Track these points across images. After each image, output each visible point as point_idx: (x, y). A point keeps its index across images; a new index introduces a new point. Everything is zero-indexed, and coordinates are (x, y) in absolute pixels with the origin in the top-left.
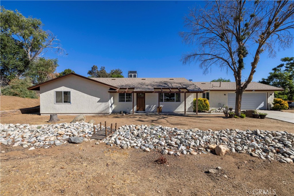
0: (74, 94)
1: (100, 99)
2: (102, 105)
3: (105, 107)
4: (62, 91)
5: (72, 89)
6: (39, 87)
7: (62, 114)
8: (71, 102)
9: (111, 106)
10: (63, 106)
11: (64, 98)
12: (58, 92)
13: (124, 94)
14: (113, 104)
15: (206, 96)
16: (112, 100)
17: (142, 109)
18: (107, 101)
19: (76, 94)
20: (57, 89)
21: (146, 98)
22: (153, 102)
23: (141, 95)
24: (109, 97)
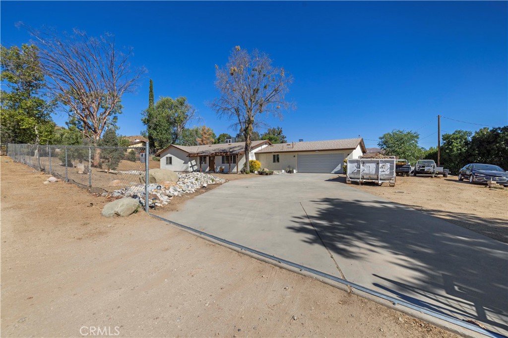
1: (184, 161)
3: (186, 167)
5: (172, 155)
9: (192, 166)
10: (169, 166)
11: (170, 161)
12: (167, 158)
13: (202, 158)
14: (195, 165)
15: (276, 158)
16: (194, 162)
17: (212, 170)
18: (187, 163)
19: (174, 158)
20: (167, 156)
21: (216, 161)
22: (219, 163)
23: (212, 158)
24: (188, 160)
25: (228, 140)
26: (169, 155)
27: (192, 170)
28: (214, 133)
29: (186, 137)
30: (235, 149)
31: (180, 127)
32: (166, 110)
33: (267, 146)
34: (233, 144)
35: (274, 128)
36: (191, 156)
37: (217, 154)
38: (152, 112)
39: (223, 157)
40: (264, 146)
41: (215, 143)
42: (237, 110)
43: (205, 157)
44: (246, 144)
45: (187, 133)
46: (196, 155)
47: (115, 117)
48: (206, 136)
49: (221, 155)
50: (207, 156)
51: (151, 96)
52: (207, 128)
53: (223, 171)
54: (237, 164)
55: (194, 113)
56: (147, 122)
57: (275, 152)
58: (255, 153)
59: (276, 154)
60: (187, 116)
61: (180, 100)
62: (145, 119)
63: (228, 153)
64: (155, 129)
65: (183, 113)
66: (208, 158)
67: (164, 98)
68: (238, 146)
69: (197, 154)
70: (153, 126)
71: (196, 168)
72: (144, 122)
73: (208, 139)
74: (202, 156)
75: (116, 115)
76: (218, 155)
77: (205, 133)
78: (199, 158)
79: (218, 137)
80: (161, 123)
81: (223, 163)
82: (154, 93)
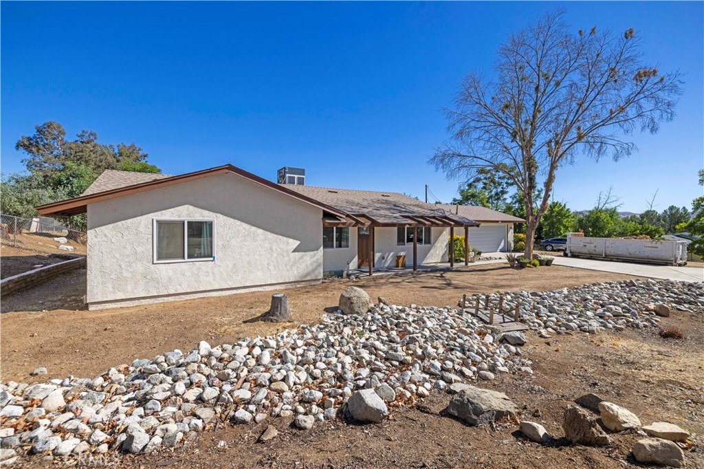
0: (225, 229)
1: (299, 242)
2: (305, 258)
3: (311, 264)
4: (182, 219)
5: (219, 215)
6: (86, 206)
7: (183, 296)
8: (215, 254)
17: (366, 264)
21: (375, 239)
22: (389, 246)
23: (364, 232)
39: (400, 229)
53: (404, 266)
66: (353, 230)
81: (399, 244)
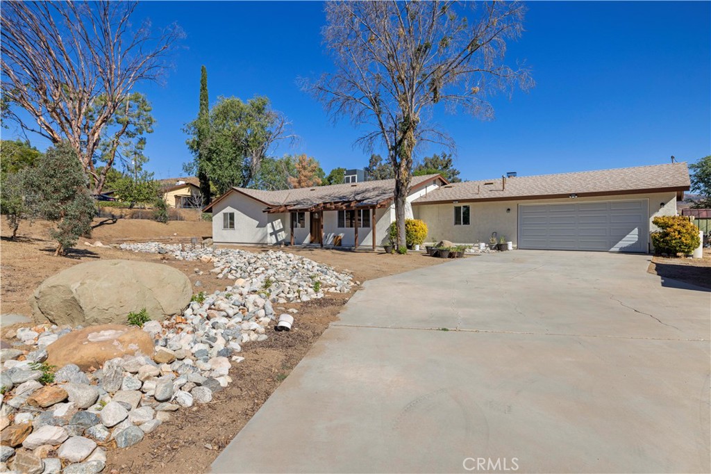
0: (237, 216)
2: (261, 231)
3: (263, 234)
4: (228, 212)
5: (236, 210)
8: (235, 227)
9: (275, 233)
10: (229, 232)
11: (230, 221)
12: (225, 214)
13: (296, 215)
14: (280, 230)
15: (463, 215)
16: (278, 224)
17: (317, 241)
18: (265, 226)
19: (239, 215)
20: (224, 211)
21: (324, 223)
22: (331, 228)
23: (316, 216)
24: (266, 219)
25: (351, 176)
26: (229, 210)
27: (274, 241)
28: (321, 167)
29: (268, 174)
30: (368, 195)
31: (256, 155)
32: (230, 123)
33: (437, 187)
34: (362, 186)
35: (435, 156)
36: (272, 211)
37: (328, 206)
38: (204, 126)
39: (341, 213)
40: (432, 188)
41: (323, 185)
42: (375, 102)
43: (302, 213)
44: (398, 182)
45: (271, 167)
46: (282, 209)
47: (141, 139)
48: (306, 173)
49: (336, 208)
50: (306, 210)
51: (204, 98)
52: (307, 159)
53: (340, 244)
54: (374, 228)
55: (283, 129)
56: (196, 146)
57: (460, 201)
58: (413, 204)
59: (462, 205)
60: (270, 133)
61: (257, 103)
62: (194, 141)
63: (353, 204)
64: (209, 159)
65: (263, 127)
66: (307, 215)
67: (227, 101)
68: (374, 189)
69: (286, 206)
70: (205, 152)
71: (282, 236)
72: (192, 147)
73: (310, 178)
74: (296, 210)
75: (143, 136)
76: (329, 209)
77: (304, 168)
78: (289, 215)
79: (327, 174)
80: (220, 147)
81: (339, 226)
82: (209, 92)
